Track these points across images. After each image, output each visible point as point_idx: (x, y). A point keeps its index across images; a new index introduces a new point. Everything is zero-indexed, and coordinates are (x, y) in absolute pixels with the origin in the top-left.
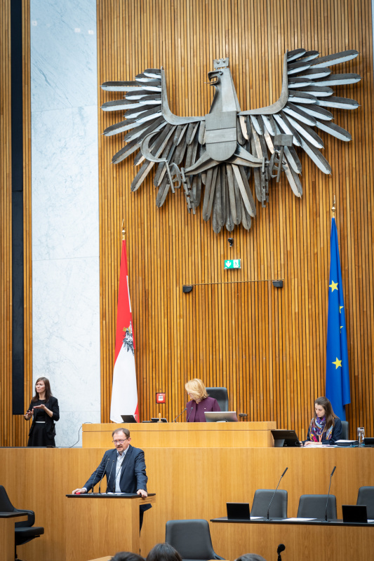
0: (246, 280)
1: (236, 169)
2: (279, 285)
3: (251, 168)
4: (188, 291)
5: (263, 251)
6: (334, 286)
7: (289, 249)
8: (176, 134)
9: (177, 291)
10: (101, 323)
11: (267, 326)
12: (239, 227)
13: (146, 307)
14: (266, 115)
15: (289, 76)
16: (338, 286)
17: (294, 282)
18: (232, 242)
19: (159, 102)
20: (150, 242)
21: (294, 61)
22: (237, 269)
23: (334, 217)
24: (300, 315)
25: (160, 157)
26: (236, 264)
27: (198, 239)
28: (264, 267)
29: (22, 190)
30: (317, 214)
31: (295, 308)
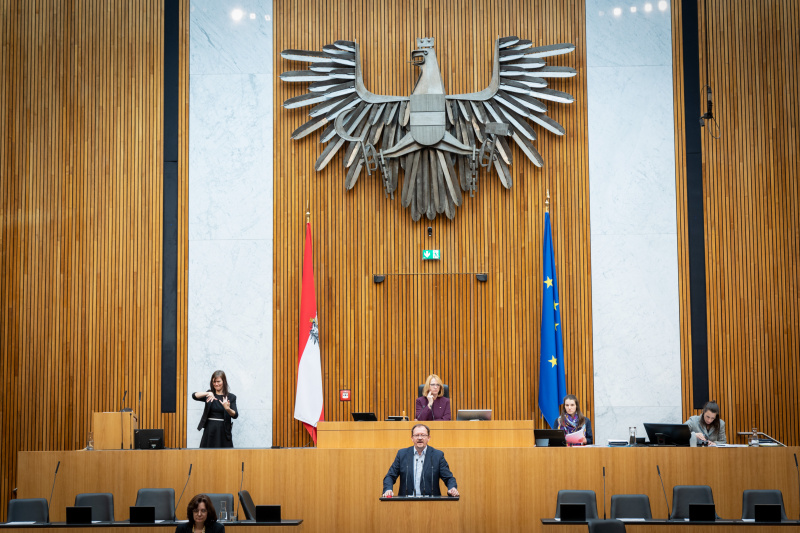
0: (446, 272)
1: (440, 155)
2: (483, 279)
3: (457, 155)
4: (378, 281)
5: (466, 242)
6: (549, 282)
7: (494, 241)
8: (373, 113)
9: (366, 281)
10: (275, 313)
11: (468, 321)
12: (441, 216)
13: (330, 296)
14: (474, 101)
15: (501, 63)
16: (553, 283)
17: (500, 277)
18: (430, 231)
19: (352, 77)
20: (334, 227)
21: (505, 48)
22: (436, 260)
23: (547, 211)
24: (505, 311)
25: (352, 135)
26: (436, 254)
27: (391, 227)
28: (466, 260)
29: (177, 161)
30: (525, 208)
31: (500, 303)
